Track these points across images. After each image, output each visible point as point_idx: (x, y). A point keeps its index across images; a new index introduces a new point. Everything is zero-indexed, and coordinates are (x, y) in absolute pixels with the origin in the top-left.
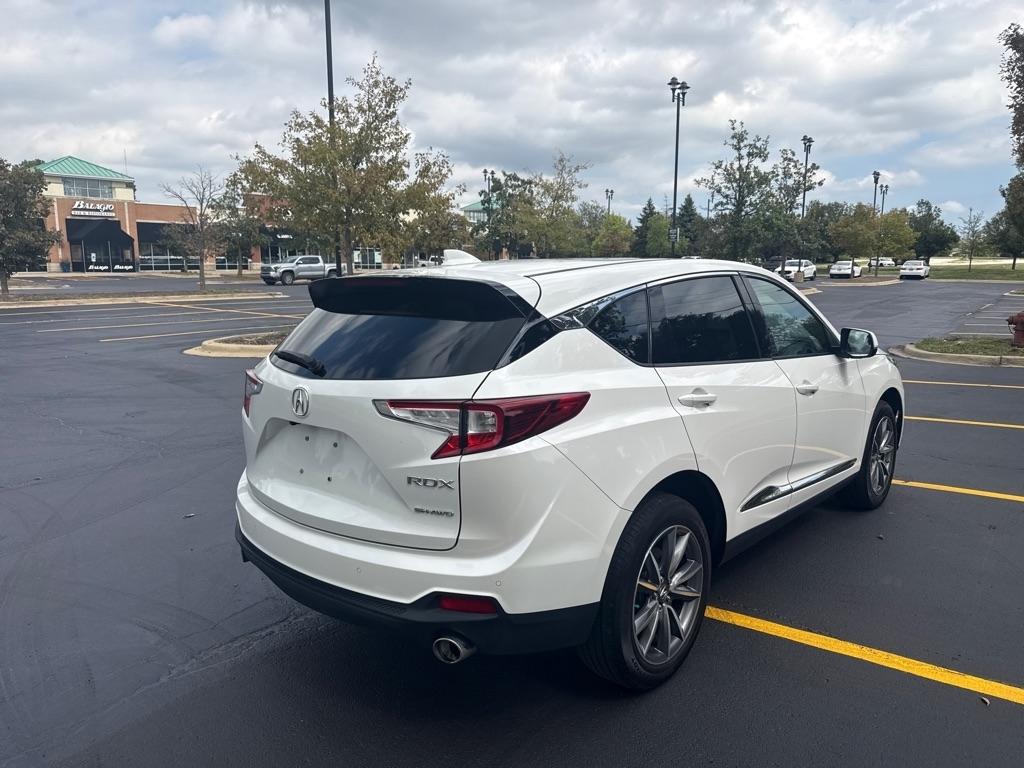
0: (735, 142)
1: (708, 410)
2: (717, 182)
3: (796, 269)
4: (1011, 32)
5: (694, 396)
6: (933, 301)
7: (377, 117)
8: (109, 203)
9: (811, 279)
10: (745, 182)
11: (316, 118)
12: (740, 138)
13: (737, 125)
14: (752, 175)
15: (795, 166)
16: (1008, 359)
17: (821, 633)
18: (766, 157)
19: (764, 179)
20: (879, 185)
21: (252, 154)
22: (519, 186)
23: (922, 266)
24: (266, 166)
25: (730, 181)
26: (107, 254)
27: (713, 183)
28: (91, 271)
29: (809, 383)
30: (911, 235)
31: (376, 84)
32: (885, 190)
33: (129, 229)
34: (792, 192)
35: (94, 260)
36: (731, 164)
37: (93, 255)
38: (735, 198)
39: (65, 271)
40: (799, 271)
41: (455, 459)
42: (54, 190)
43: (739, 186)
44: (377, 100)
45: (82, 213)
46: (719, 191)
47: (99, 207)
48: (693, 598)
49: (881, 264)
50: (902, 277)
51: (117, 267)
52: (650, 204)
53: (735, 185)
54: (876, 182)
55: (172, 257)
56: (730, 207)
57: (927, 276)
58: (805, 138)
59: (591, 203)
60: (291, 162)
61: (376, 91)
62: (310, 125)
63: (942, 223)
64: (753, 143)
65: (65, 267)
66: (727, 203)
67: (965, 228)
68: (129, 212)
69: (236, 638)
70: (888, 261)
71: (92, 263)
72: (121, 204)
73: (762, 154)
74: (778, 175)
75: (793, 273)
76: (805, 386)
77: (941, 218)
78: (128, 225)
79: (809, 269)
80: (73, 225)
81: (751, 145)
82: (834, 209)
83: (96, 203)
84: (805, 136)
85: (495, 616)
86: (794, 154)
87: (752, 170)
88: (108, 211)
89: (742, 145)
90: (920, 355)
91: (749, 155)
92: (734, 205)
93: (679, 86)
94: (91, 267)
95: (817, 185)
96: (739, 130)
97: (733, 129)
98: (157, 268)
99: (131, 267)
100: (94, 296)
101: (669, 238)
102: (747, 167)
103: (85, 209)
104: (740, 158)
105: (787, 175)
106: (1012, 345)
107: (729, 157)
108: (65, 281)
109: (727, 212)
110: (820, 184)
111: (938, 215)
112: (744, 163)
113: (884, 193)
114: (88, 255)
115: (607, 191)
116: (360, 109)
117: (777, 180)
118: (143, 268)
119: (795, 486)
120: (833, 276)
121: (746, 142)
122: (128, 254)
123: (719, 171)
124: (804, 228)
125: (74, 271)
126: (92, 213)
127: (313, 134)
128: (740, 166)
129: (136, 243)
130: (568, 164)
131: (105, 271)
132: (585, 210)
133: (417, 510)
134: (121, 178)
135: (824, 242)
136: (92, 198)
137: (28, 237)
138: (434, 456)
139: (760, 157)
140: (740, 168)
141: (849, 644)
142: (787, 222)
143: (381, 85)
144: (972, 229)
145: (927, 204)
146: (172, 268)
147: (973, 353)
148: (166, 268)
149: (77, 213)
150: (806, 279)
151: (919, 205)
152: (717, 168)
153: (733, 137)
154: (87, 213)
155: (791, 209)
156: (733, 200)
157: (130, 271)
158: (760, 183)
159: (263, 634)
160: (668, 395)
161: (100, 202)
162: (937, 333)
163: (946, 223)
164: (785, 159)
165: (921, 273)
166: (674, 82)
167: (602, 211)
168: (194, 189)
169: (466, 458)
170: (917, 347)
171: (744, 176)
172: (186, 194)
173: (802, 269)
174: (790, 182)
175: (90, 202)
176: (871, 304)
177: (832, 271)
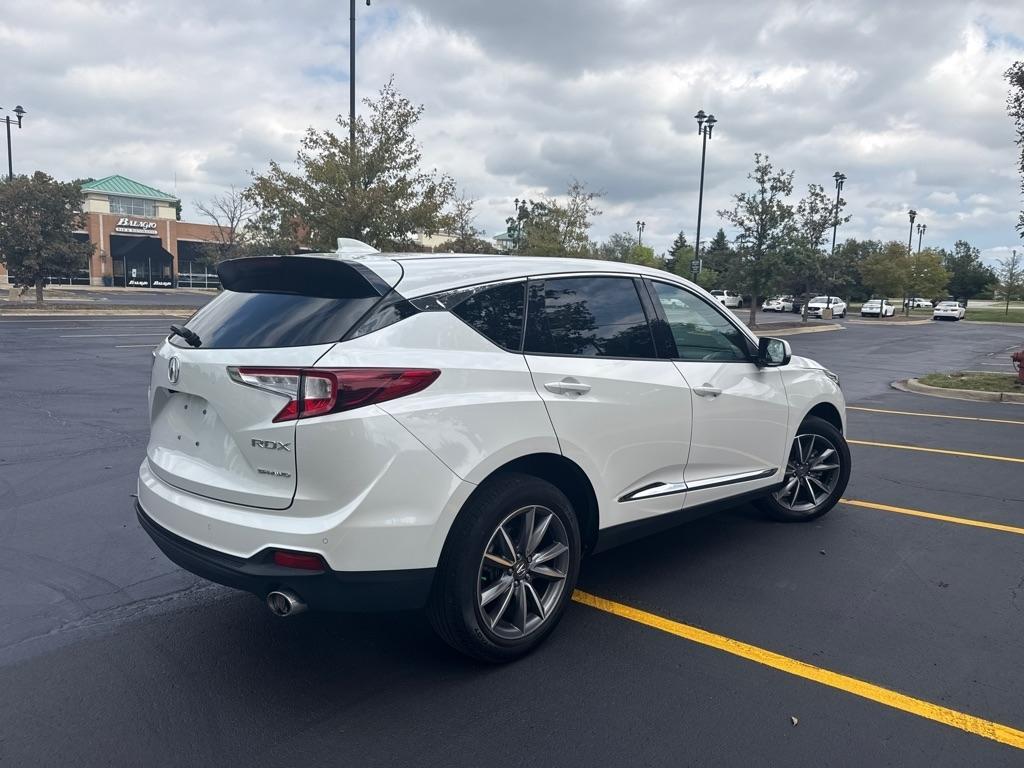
0: (759, 175)
1: (580, 399)
2: (740, 214)
3: (825, 305)
4: (1016, 70)
5: (562, 384)
6: (959, 341)
7: (389, 138)
8: (152, 221)
9: (841, 316)
10: (768, 215)
11: (331, 136)
12: (764, 171)
13: (762, 159)
14: (775, 208)
15: (822, 201)
16: (1010, 396)
17: (693, 626)
18: (790, 191)
19: (786, 213)
20: (915, 225)
21: (265, 171)
22: (546, 215)
23: (957, 308)
24: (280, 183)
25: (752, 213)
26: (147, 271)
27: (736, 216)
28: (131, 286)
29: (710, 386)
30: (946, 276)
31: (390, 107)
32: (922, 229)
33: (170, 247)
34: (818, 228)
35: (134, 276)
36: (754, 197)
37: (134, 270)
38: (757, 231)
39: (106, 285)
40: (828, 308)
41: (292, 423)
42: (96, 207)
43: (761, 219)
44: (390, 123)
45: (126, 230)
46: (741, 224)
47: (142, 224)
48: (556, 579)
49: (919, 306)
50: (936, 318)
51: (156, 283)
52: (681, 237)
53: (757, 217)
54: (912, 220)
55: (210, 275)
56: (752, 239)
57: (962, 318)
58: (837, 175)
59: (624, 235)
60: (305, 179)
61: (390, 112)
62: (325, 142)
63: (981, 264)
64: (777, 176)
65: (107, 281)
66: (749, 236)
67: (1003, 270)
68: (170, 231)
69: (135, 602)
70: (925, 303)
71: (132, 279)
72: (162, 223)
73: (786, 188)
74: (804, 210)
75: (821, 310)
76: (706, 388)
77: (979, 260)
78: (169, 243)
79: (839, 306)
80: (116, 242)
81: (774, 179)
82: (868, 246)
83: (139, 220)
84: (837, 173)
85: (323, 572)
86: (822, 190)
87: (775, 203)
88: (151, 228)
89: (766, 178)
90: (921, 390)
91: (773, 188)
92: (756, 238)
93: (706, 119)
94: (131, 282)
95: (843, 222)
96: (763, 163)
97: (758, 162)
98: (195, 285)
99: (169, 284)
100: (123, 307)
101: (692, 269)
102: (771, 201)
103: (129, 227)
104: (763, 191)
105: (814, 210)
106: (1016, 382)
107: (752, 189)
108: (105, 294)
109: (750, 245)
110: (847, 220)
111: (977, 257)
112: (768, 196)
113: (921, 233)
114: (129, 269)
115: (638, 223)
116: (375, 130)
117: (803, 215)
118: (181, 285)
119: (690, 485)
120: (865, 315)
121: (769, 176)
122: (167, 271)
123: (742, 203)
124: (828, 264)
125: (116, 285)
126: (135, 230)
127: (327, 153)
128: (763, 199)
129: (176, 261)
130: (582, 192)
131: (145, 286)
132: (617, 241)
133: (260, 471)
134: (164, 198)
135: (849, 278)
136: (136, 216)
137: (64, 248)
138: (275, 420)
139: (784, 191)
140: (763, 201)
141: (716, 636)
142: (809, 257)
143: (396, 108)
144: (1010, 271)
145: (966, 245)
146: (210, 286)
147: (975, 388)
148: (203, 285)
149: (121, 229)
150: (835, 317)
151: (957, 245)
152: (740, 200)
153: (758, 170)
154: (130, 230)
155: (816, 243)
156: (755, 234)
157: (168, 287)
158: (783, 218)
159: (162, 600)
160: (533, 380)
161: (143, 220)
162: (946, 370)
163: (985, 265)
164: (813, 194)
165: (956, 314)
166: (701, 115)
167: (635, 243)
168: (225, 208)
169: (302, 422)
170: (921, 381)
171: (767, 209)
172: (218, 212)
173: (831, 306)
174: (817, 217)
175: (134, 219)
176: (892, 342)
177: (864, 310)
